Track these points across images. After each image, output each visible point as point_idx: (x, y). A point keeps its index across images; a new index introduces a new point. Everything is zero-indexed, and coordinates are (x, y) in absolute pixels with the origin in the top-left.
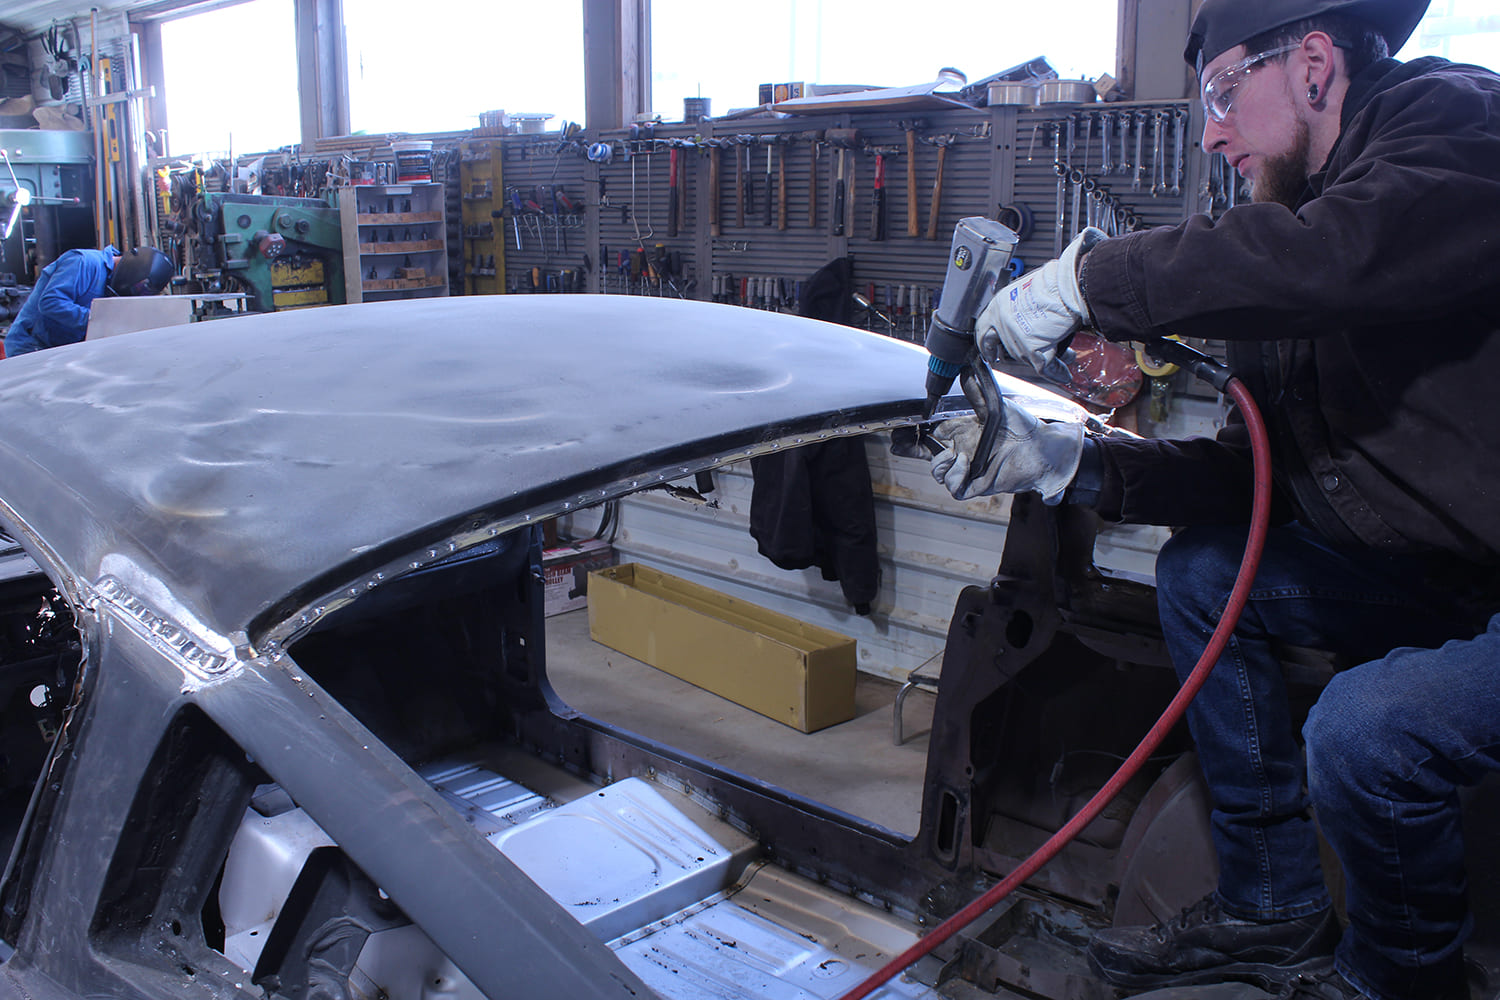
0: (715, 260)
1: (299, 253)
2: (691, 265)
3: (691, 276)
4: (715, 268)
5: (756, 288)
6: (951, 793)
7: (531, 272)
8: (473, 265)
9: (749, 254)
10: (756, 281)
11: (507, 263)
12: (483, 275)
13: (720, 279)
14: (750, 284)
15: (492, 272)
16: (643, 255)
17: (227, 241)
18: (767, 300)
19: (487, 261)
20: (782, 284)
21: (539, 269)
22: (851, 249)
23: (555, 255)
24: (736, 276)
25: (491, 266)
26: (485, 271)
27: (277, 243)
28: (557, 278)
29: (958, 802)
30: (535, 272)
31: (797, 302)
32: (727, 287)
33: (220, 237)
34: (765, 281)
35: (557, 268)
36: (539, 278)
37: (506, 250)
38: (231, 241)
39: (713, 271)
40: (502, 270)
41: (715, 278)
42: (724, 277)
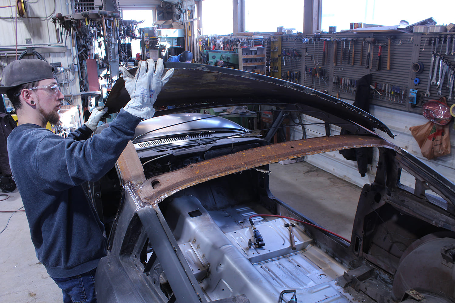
0: (335, 72)
1: (228, 65)
2: (328, 73)
3: (328, 76)
4: (334, 74)
5: (344, 81)
6: (358, 237)
7: (287, 72)
8: (273, 69)
9: (344, 71)
10: (345, 79)
11: (281, 69)
12: (275, 72)
13: (335, 78)
14: (343, 80)
15: (277, 71)
16: (315, 70)
17: (209, 62)
18: (347, 85)
19: (276, 68)
20: (351, 81)
21: (289, 71)
22: (371, 72)
23: (293, 67)
24: (339, 77)
25: (277, 69)
26: (276, 71)
27: (222, 63)
28: (293, 74)
29: (360, 240)
30: (288, 72)
31: (355, 86)
32: (337, 80)
33: (208, 61)
34: (347, 79)
35: (294, 71)
36: (289, 74)
37: (281, 65)
38: (210, 62)
39: (334, 75)
40: (280, 71)
41: (334, 77)
42: (336, 78)
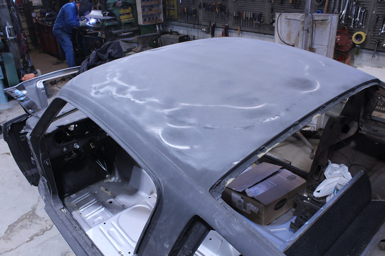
0: (234, 7)
1: (126, 5)
2: (228, 8)
3: (228, 11)
4: (234, 9)
5: (246, 15)
6: (320, 165)
7: (184, 9)
8: (168, 7)
9: (244, 6)
10: (246, 13)
11: (177, 6)
12: (171, 9)
13: (236, 12)
14: (244, 14)
15: (174, 8)
16: (214, 6)
17: (108, 3)
18: (249, 18)
19: (172, 5)
20: (253, 15)
21: (186, 8)
22: (272, 6)
23: (191, 4)
24: (239, 11)
25: (173, 7)
26: (172, 8)
27: (120, 3)
28: (191, 10)
29: (322, 167)
30: (185, 9)
31: (257, 19)
32: (238, 14)
33: (106, 2)
34: (248, 13)
35: (191, 8)
36: (186, 10)
37: (177, 3)
39: (234, 10)
40: (176, 8)
41: (235, 12)
42: (237, 12)
